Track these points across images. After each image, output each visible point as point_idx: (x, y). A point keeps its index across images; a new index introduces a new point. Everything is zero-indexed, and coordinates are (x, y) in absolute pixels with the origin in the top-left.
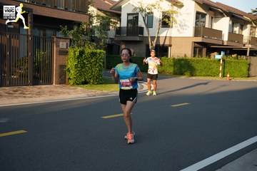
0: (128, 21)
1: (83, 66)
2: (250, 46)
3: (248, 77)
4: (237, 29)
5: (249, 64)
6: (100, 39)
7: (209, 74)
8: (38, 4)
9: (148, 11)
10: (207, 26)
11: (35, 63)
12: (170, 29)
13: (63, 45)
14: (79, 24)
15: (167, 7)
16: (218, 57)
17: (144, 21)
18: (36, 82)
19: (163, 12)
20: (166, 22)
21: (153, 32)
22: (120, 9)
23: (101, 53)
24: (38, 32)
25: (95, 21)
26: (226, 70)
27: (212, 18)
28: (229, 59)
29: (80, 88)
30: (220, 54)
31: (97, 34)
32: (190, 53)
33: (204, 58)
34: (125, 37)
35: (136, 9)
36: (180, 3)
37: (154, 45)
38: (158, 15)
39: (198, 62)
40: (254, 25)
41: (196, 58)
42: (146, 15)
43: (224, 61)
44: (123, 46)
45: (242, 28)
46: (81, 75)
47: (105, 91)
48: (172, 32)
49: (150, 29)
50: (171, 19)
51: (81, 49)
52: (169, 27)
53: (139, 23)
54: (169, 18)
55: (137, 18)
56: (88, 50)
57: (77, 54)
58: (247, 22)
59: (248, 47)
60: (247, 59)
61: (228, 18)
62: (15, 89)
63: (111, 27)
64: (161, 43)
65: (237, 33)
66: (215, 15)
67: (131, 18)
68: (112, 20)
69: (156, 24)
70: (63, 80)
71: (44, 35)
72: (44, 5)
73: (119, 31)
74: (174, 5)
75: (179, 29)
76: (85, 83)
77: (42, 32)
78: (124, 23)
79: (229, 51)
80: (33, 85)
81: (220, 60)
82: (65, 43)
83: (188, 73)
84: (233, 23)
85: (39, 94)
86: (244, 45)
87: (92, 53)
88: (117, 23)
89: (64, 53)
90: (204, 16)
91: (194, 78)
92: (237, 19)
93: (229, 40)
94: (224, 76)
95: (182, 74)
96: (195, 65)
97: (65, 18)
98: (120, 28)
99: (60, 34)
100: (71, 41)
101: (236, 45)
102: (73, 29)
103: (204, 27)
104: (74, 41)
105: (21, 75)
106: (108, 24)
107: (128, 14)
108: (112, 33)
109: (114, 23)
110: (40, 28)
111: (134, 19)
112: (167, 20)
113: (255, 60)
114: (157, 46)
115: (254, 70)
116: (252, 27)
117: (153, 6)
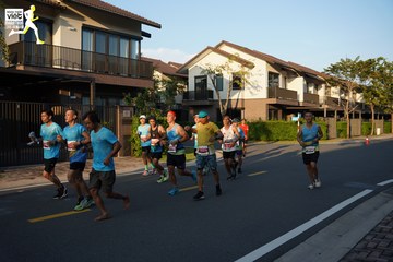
0: (196, 84)
2: (327, 106)
3: (328, 139)
4: (311, 89)
5: (328, 126)
6: (167, 105)
7: (286, 137)
8: (101, 73)
9: (217, 73)
12: (242, 91)
14: (143, 90)
15: (236, 67)
16: (295, 119)
17: (213, 83)
19: (233, 74)
20: (237, 84)
21: (224, 95)
22: (187, 72)
25: (160, 86)
27: (285, 78)
30: (297, 116)
31: (163, 100)
32: (265, 116)
33: (281, 121)
34: (193, 101)
35: (204, 71)
36: (250, 63)
37: (226, 109)
38: (227, 77)
39: (274, 125)
40: (329, 85)
41: (272, 121)
42: (215, 77)
43: (301, 123)
44: (192, 112)
45: (317, 88)
48: (245, 94)
49: (220, 92)
50: (243, 81)
52: (240, 89)
53: (208, 86)
54: (240, 79)
55: (206, 80)
58: (321, 82)
60: (324, 120)
61: (302, 78)
63: (177, 92)
64: (233, 106)
65: (312, 93)
66: (288, 75)
67: (199, 80)
68: (179, 84)
69: (226, 86)
70: (128, 152)
71: (107, 103)
72: (107, 73)
73: (186, 95)
74: (245, 66)
77: (104, 101)
78: (192, 87)
79: (302, 111)
81: (297, 122)
82: (129, 112)
83: (263, 137)
84: (307, 83)
86: (321, 106)
89: (127, 122)
90: (276, 76)
92: (311, 78)
93: (305, 101)
95: (258, 139)
96: (270, 128)
98: (188, 92)
99: (124, 102)
100: (135, 109)
101: (312, 106)
102: (136, 96)
103: (278, 87)
104: (139, 109)
107: (196, 77)
108: (179, 98)
109: (183, 87)
110: (99, 100)
111: (202, 82)
112: (237, 82)
113: (333, 121)
114: (229, 109)
115: (333, 132)
116: (327, 87)
117: (223, 67)
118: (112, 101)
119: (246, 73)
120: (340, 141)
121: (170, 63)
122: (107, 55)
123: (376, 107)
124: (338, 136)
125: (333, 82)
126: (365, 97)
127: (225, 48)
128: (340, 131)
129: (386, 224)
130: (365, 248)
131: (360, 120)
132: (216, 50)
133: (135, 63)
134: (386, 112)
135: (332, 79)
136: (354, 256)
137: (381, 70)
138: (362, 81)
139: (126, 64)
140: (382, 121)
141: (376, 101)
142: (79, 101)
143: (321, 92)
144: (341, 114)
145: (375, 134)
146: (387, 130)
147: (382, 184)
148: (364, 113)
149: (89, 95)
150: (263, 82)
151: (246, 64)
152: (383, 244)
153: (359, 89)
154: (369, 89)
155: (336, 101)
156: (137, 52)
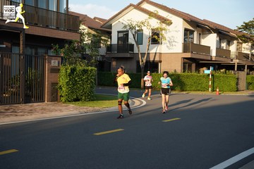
0: (119, 39)
1: (75, 83)
2: (238, 61)
3: (237, 91)
4: (224, 45)
5: (238, 79)
6: (91, 57)
7: (199, 88)
8: (30, 24)
9: (137, 28)
10: (195, 42)
11: (27, 81)
12: (160, 46)
13: (55, 63)
14: (70, 42)
15: (155, 23)
16: (207, 72)
17: (134, 38)
18: (28, 100)
19: (152, 30)
20: (155, 39)
21: (143, 48)
22: (110, 27)
23: (92, 70)
24: (30, 50)
25: (86, 39)
26: (216, 84)
27: (200, 34)
28: (217, 74)
29: (71, 105)
30: (209, 69)
31: (88, 52)
32: (180, 68)
33: (194, 73)
34: (115, 54)
35: (125, 27)
36: (168, 20)
37: (144, 61)
38: (147, 32)
39: (188, 77)
40: (240, 41)
41: (186, 73)
42: (135, 32)
43: (213, 75)
44: (114, 63)
45: (229, 44)
46: (72, 92)
47: (97, 108)
48: (162, 49)
49: (140, 46)
50: (161, 36)
51: (72, 66)
52: (158, 43)
53: (129, 40)
54: (158, 35)
55: (127, 35)
56: (80, 68)
57: (69, 71)
58: (233, 39)
59: (236, 61)
60: (235, 74)
61: (216, 35)
62: (7, 108)
63: (102, 45)
64: (152, 59)
65: (225, 48)
66: (203, 32)
67: (121, 35)
68: (103, 38)
69: (146, 41)
70: (55, 98)
71: (36, 53)
72: (36, 25)
73: (109, 48)
74: (163, 22)
75: (169, 45)
76: (77, 100)
77: (34, 51)
78: (114, 40)
79: (218, 66)
80: (25, 103)
81: (209, 75)
82: (57, 61)
83: (178, 88)
84: (220, 39)
85: (31, 112)
86: (232, 60)
87: (84, 70)
88: (107, 41)
89: (55, 70)
90: (192, 32)
91: (184, 93)
92: (224, 35)
93: (217, 56)
94: (213, 90)
96: (184, 80)
97: (57, 37)
98: (111, 45)
99: (51, 52)
100: (62, 59)
101: (224, 60)
102: (64, 47)
103: (192, 43)
104: (66, 59)
105: (13, 94)
106: (99, 42)
107: (119, 32)
109: (105, 40)
110: (32, 47)
111: (124, 37)
112: (156, 37)
113: (243, 75)
114: (148, 62)
115: (243, 84)
116: (238, 43)
117: (143, 23)
118: (41, 51)
119: (164, 29)
120: (249, 93)
121: (95, 18)
122: (36, 7)
124: (248, 89)
125: (245, 39)
127: (146, 6)
128: (249, 84)
132: (138, 7)
133: (63, 17)
135: (244, 36)
139: (54, 17)
142: (9, 50)
144: (251, 68)
149: (19, 46)
150: (180, 38)
151: (164, 20)
155: (246, 56)
156: (65, 6)
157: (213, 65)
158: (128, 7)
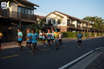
0: (48, 22)
4: (79, 24)
6: (40, 28)
7: (72, 37)
14: (34, 23)
15: (59, 18)
16: (74, 32)
17: (53, 22)
20: (59, 22)
21: (55, 25)
22: (46, 19)
25: (39, 22)
31: (39, 26)
32: (66, 31)
34: (47, 27)
35: (50, 19)
36: (63, 17)
37: (56, 29)
38: (57, 20)
39: (69, 33)
41: (68, 32)
42: (53, 20)
43: (76, 33)
44: (47, 29)
45: (80, 24)
52: (60, 24)
54: (60, 21)
55: (51, 21)
58: (81, 22)
59: (82, 29)
61: (76, 21)
64: (58, 28)
66: (73, 20)
67: (49, 21)
69: (56, 23)
71: (24, 26)
72: (24, 18)
73: (46, 25)
75: (64, 24)
78: (47, 23)
79: (77, 30)
83: (66, 36)
90: (70, 20)
92: (79, 21)
93: (77, 27)
94: (76, 37)
96: (68, 34)
99: (29, 26)
100: (32, 28)
101: (79, 29)
102: (32, 25)
103: (70, 23)
107: (48, 20)
108: (43, 26)
109: (44, 23)
110: (22, 25)
111: (50, 21)
113: (84, 33)
115: (84, 35)
116: (83, 24)
117: (55, 18)
118: (26, 26)
119: (62, 19)
120: (86, 38)
122: (24, 14)
123: (95, 29)
124: (85, 37)
125: (84, 23)
126: (92, 27)
127: (56, 13)
128: (86, 35)
129: (97, 59)
130: (91, 66)
131: (91, 33)
132: (54, 13)
133: (32, 16)
134: (98, 30)
135: (84, 22)
136: (88, 68)
137: (97, 20)
138: (92, 22)
139: (29, 16)
140: (97, 33)
141: (95, 28)
142: (17, 26)
143: (81, 25)
144: (86, 31)
145: (95, 36)
146: (98, 35)
147: (96, 49)
148: (92, 31)
149: (19, 25)
150: (66, 22)
151: (61, 17)
152: (96, 65)
153: (91, 24)
154: (93, 24)
155: (85, 27)
156: (33, 13)
157: (76, 30)
158: (51, 13)
